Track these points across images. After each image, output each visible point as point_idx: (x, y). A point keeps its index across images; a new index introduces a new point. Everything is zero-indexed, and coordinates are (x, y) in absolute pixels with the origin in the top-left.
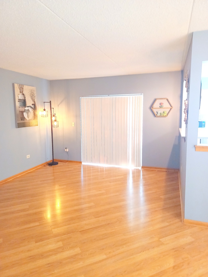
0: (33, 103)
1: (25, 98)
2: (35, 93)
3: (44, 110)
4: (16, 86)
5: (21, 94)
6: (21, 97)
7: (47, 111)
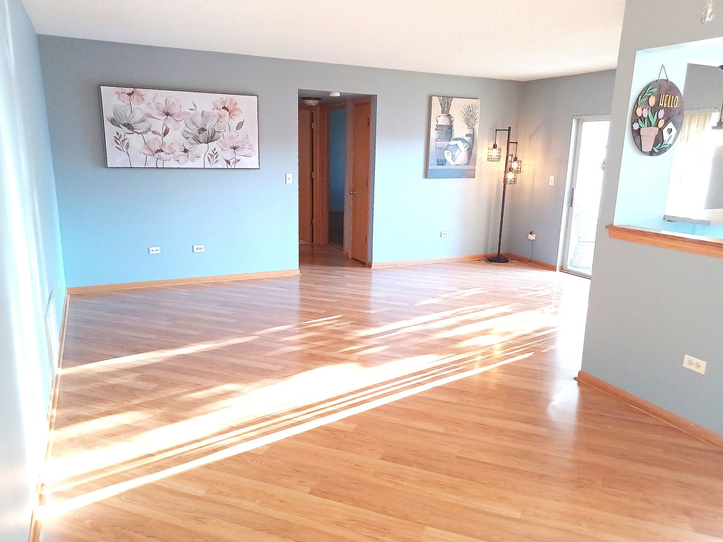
0: (469, 132)
1: (451, 122)
2: (476, 112)
3: (495, 146)
4: (435, 100)
5: (445, 115)
6: (443, 121)
7: (500, 149)
